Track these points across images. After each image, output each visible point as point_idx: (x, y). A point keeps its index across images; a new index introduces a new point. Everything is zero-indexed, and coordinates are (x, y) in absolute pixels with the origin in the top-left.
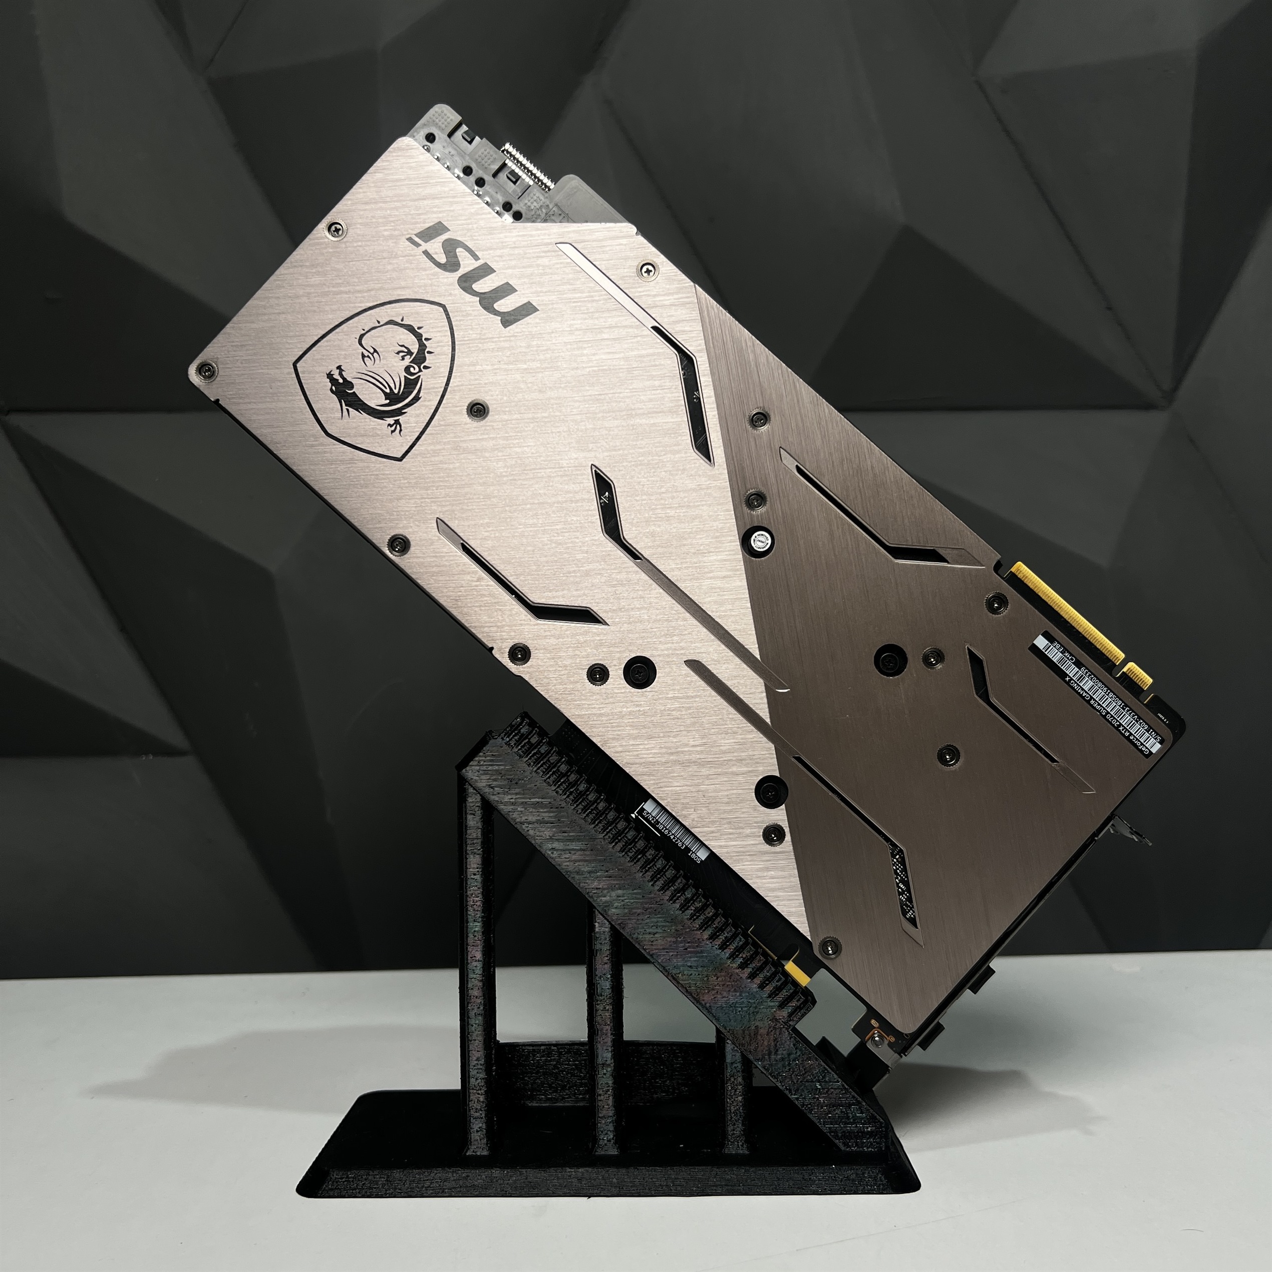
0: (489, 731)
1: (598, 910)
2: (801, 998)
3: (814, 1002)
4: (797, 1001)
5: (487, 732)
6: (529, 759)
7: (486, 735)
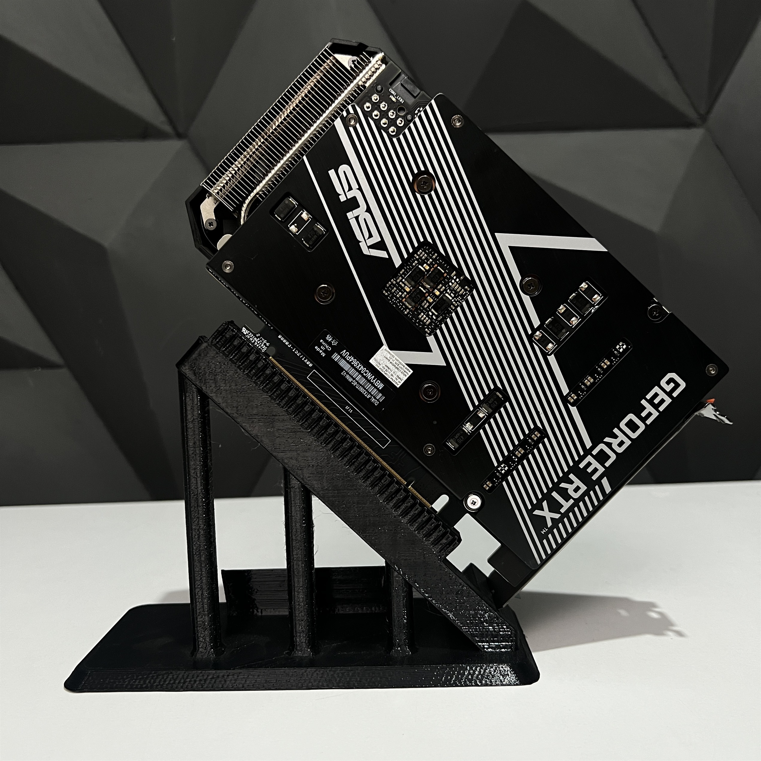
0: (201, 337)
1: (292, 474)
2: (449, 537)
3: (460, 540)
4: (447, 539)
5: (199, 337)
6: (233, 358)
7: (199, 339)
